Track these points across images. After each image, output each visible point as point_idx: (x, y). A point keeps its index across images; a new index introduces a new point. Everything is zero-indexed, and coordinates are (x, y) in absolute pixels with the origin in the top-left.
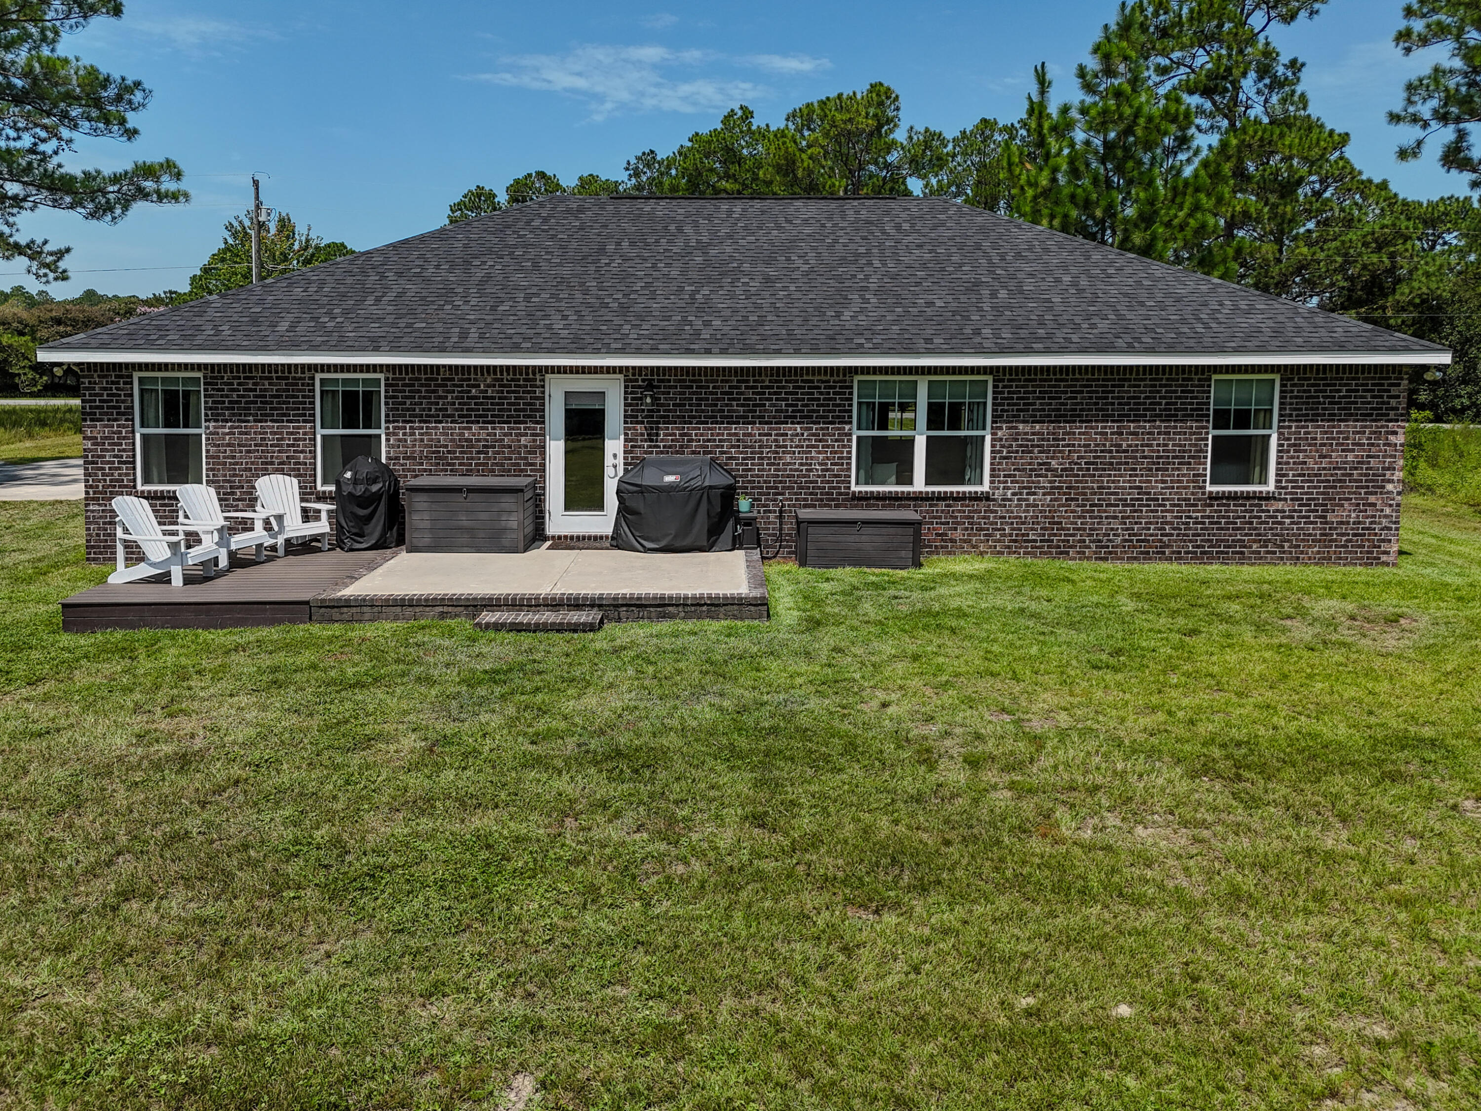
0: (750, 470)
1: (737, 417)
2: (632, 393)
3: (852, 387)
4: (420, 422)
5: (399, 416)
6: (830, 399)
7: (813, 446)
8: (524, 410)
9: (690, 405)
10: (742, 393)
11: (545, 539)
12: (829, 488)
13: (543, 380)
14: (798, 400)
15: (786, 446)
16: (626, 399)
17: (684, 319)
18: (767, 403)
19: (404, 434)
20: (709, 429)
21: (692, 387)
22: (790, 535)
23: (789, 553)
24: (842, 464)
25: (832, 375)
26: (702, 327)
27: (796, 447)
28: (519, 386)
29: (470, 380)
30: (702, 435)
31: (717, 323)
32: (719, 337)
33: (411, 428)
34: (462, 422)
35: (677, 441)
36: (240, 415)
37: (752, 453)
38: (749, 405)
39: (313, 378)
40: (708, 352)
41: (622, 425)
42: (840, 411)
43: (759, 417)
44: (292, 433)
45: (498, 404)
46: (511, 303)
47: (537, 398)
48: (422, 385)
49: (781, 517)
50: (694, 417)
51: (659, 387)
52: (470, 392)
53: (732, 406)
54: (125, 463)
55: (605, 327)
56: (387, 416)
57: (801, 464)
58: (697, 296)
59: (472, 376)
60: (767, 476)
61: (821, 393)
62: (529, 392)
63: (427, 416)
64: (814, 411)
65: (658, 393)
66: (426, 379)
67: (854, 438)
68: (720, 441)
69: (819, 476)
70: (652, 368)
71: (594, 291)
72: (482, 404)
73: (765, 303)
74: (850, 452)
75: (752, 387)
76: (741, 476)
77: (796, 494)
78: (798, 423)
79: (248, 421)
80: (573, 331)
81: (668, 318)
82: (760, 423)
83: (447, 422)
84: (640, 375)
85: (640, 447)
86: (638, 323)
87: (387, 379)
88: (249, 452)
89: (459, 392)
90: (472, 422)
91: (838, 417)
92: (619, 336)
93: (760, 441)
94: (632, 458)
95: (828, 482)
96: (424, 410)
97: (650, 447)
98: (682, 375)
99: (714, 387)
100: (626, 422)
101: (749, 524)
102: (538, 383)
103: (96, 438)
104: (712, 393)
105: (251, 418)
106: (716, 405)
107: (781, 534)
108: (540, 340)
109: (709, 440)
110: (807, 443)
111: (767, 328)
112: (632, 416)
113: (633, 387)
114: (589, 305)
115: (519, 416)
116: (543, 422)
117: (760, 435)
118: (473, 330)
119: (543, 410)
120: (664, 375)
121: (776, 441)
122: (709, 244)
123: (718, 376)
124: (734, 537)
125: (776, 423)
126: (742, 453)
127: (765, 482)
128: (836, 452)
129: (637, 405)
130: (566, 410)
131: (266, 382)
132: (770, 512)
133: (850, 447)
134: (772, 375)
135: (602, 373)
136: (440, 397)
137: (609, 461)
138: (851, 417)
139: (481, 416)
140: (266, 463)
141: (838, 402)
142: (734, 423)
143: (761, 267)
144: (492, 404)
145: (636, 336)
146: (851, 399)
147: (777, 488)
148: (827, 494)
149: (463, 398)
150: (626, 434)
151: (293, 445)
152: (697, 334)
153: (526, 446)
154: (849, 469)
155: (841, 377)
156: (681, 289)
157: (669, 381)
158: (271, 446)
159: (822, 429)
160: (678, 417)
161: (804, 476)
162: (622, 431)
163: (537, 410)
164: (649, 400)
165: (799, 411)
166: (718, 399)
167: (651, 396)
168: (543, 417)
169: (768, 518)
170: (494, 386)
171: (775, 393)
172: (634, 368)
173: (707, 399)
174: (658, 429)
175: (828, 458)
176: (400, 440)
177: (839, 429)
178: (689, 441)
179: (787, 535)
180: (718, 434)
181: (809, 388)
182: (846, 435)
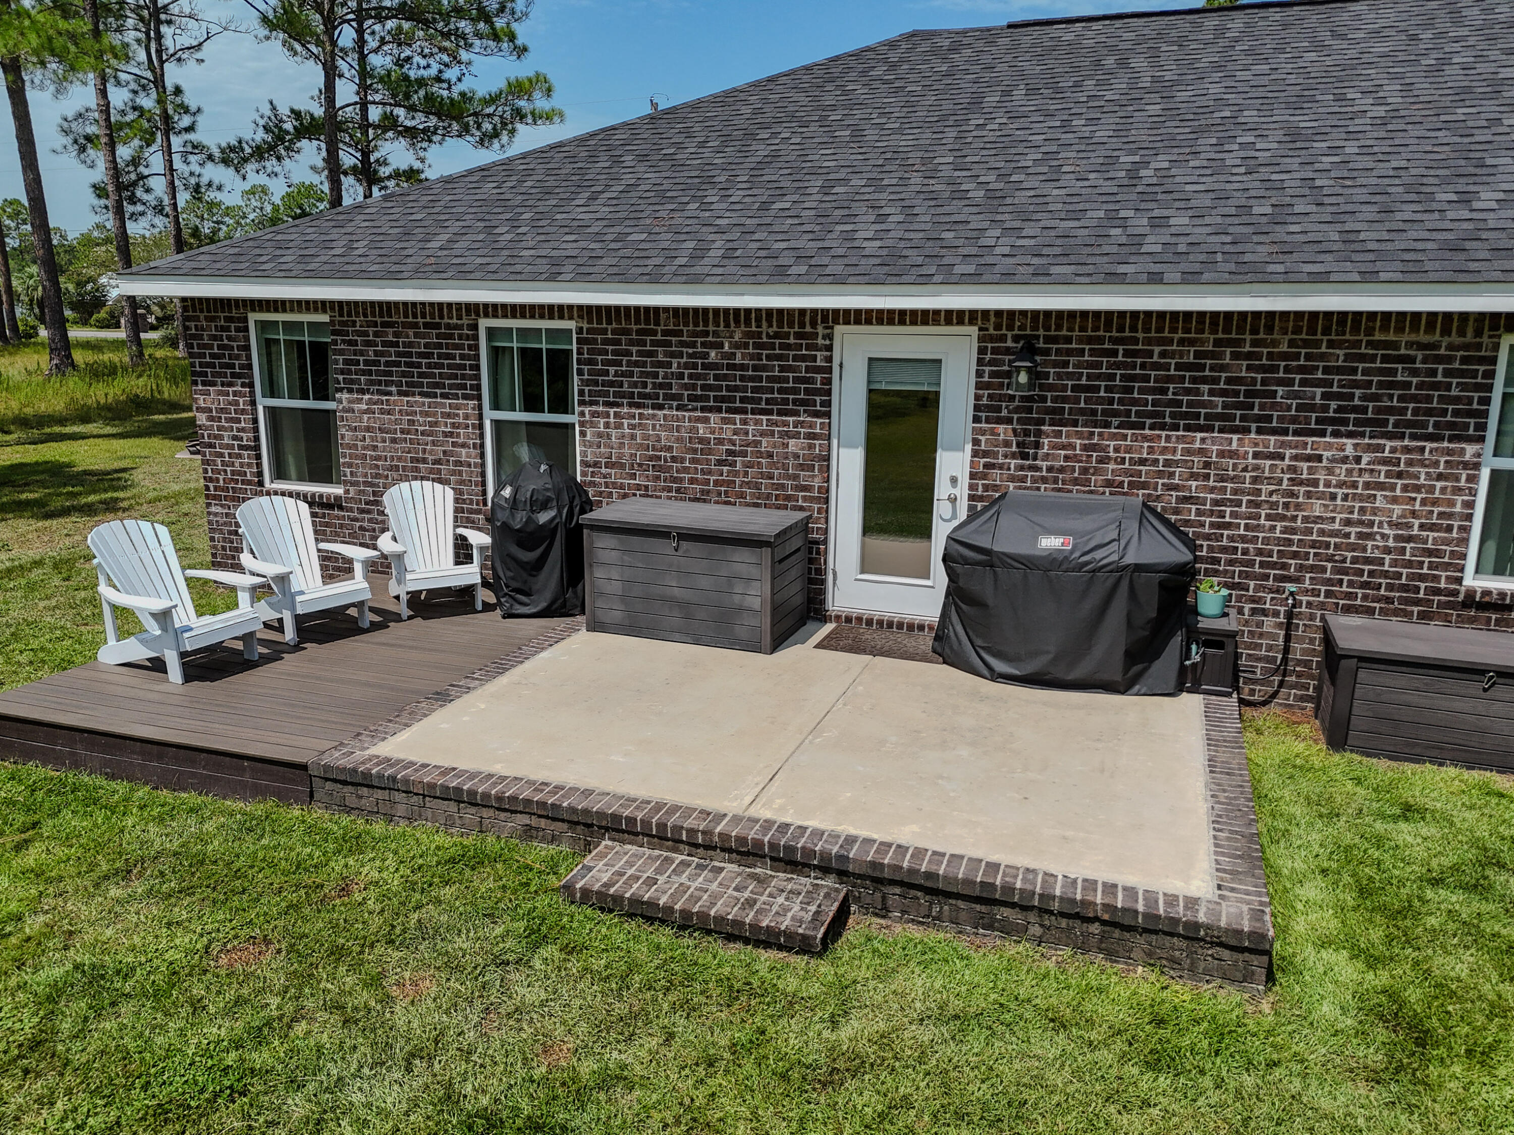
0: (1228, 526)
1: (1208, 417)
2: (991, 363)
3: (1493, 361)
4: (630, 405)
5: (600, 394)
6: (1436, 386)
7: (1381, 486)
8: (796, 391)
9: (1108, 389)
10: (1223, 368)
11: (823, 617)
12: (1411, 577)
13: (830, 337)
14: (1356, 384)
15: (1315, 482)
16: (979, 374)
17: (1113, 218)
18: (1280, 390)
19: (607, 425)
20: (1145, 438)
21: (1115, 353)
22: (1307, 664)
23: (1302, 699)
24: (1449, 529)
25: (1446, 332)
26: (1147, 230)
27: (1340, 485)
28: (788, 347)
29: (706, 334)
30: (1129, 450)
31: (1180, 221)
32: (1182, 248)
33: (616, 415)
34: (695, 409)
35: (1076, 458)
36: (380, 383)
37: (1235, 492)
38: (1236, 394)
39: (475, 327)
40: (1155, 279)
41: (971, 425)
42: (1456, 413)
43: (1259, 419)
44: (449, 415)
45: (752, 379)
46: (796, 197)
47: (818, 370)
48: (631, 343)
49: (1289, 627)
50: (1116, 413)
51: (1047, 352)
52: (706, 356)
53: (1197, 392)
54: (246, 448)
55: (950, 235)
56: (581, 393)
57: (1348, 522)
58: (1143, 173)
59: (711, 328)
60: (1266, 541)
61: (1415, 372)
62: (803, 358)
63: (641, 396)
64: (1391, 410)
65: (1045, 363)
66: (639, 332)
67: (1485, 475)
68: (1167, 463)
69: (1388, 550)
70: (1036, 313)
71: (946, 170)
72: (725, 377)
73: (1291, 182)
74: (1470, 505)
75: (1249, 356)
76: (1207, 537)
77: (1329, 582)
78: (1350, 435)
79: (389, 393)
80: (889, 243)
81: (1077, 215)
82: (1259, 431)
83: (671, 408)
84: (1010, 328)
85: (1001, 467)
86: (1017, 224)
87: (580, 331)
88: (394, 441)
89: (690, 356)
90: (710, 410)
91: (1452, 426)
92: (974, 251)
93: (1256, 468)
94: (986, 488)
95: (1409, 564)
96: (635, 385)
97: (1022, 468)
98: (1096, 329)
99: (1163, 354)
100: (976, 419)
101: (1220, 645)
102: (820, 341)
103: (211, 410)
104: (1156, 366)
105: (393, 389)
106: (1164, 391)
107: (1285, 660)
108: (825, 261)
109: (1142, 462)
110: (1367, 477)
111: (1293, 228)
112: (989, 408)
113: (995, 351)
114: (932, 196)
115: (785, 402)
116: (828, 415)
117: (1256, 455)
118: (718, 244)
119: (829, 393)
120: (1059, 327)
121: (1292, 469)
122: (1175, 83)
123: (1174, 330)
124: (1183, 670)
125: (1296, 433)
126: (1212, 490)
127: (1260, 552)
128: (1435, 502)
129: (1001, 386)
130: (870, 391)
131: (411, 332)
132: (1264, 612)
133: (1473, 493)
134: (1297, 330)
135: (936, 323)
136: (660, 364)
137: (942, 490)
138: (1482, 427)
139: (723, 399)
140: (418, 460)
141: (1454, 392)
142: (1201, 429)
143: (1281, 115)
144: (742, 378)
145: (1007, 250)
146: (1490, 388)
147: (1284, 566)
148: (1404, 588)
149: (695, 366)
150: (976, 442)
151: (451, 434)
152: (1136, 241)
153: (796, 456)
154: (1465, 541)
155: (1469, 337)
156: (1111, 161)
157: (1069, 340)
158: (423, 433)
159: (1407, 450)
160: (1082, 412)
161: (1353, 548)
162: (969, 437)
163: (817, 392)
164: (1023, 378)
165: (1355, 410)
166: (1169, 379)
167: (1029, 370)
168: (829, 404)
169: (1260, 624)
170: (746, 345)
171: (1301, 370)
172: (999, 313)
173: (1147, 379)
174: (1039, 434)
175: (1414, 514)
176: (600, 435)
177: (1450, 452)
178: (1100, 461)
179: (1299, 662)
180: (1164, 450)
181: (1385, 359)
182: (1466, 465)
